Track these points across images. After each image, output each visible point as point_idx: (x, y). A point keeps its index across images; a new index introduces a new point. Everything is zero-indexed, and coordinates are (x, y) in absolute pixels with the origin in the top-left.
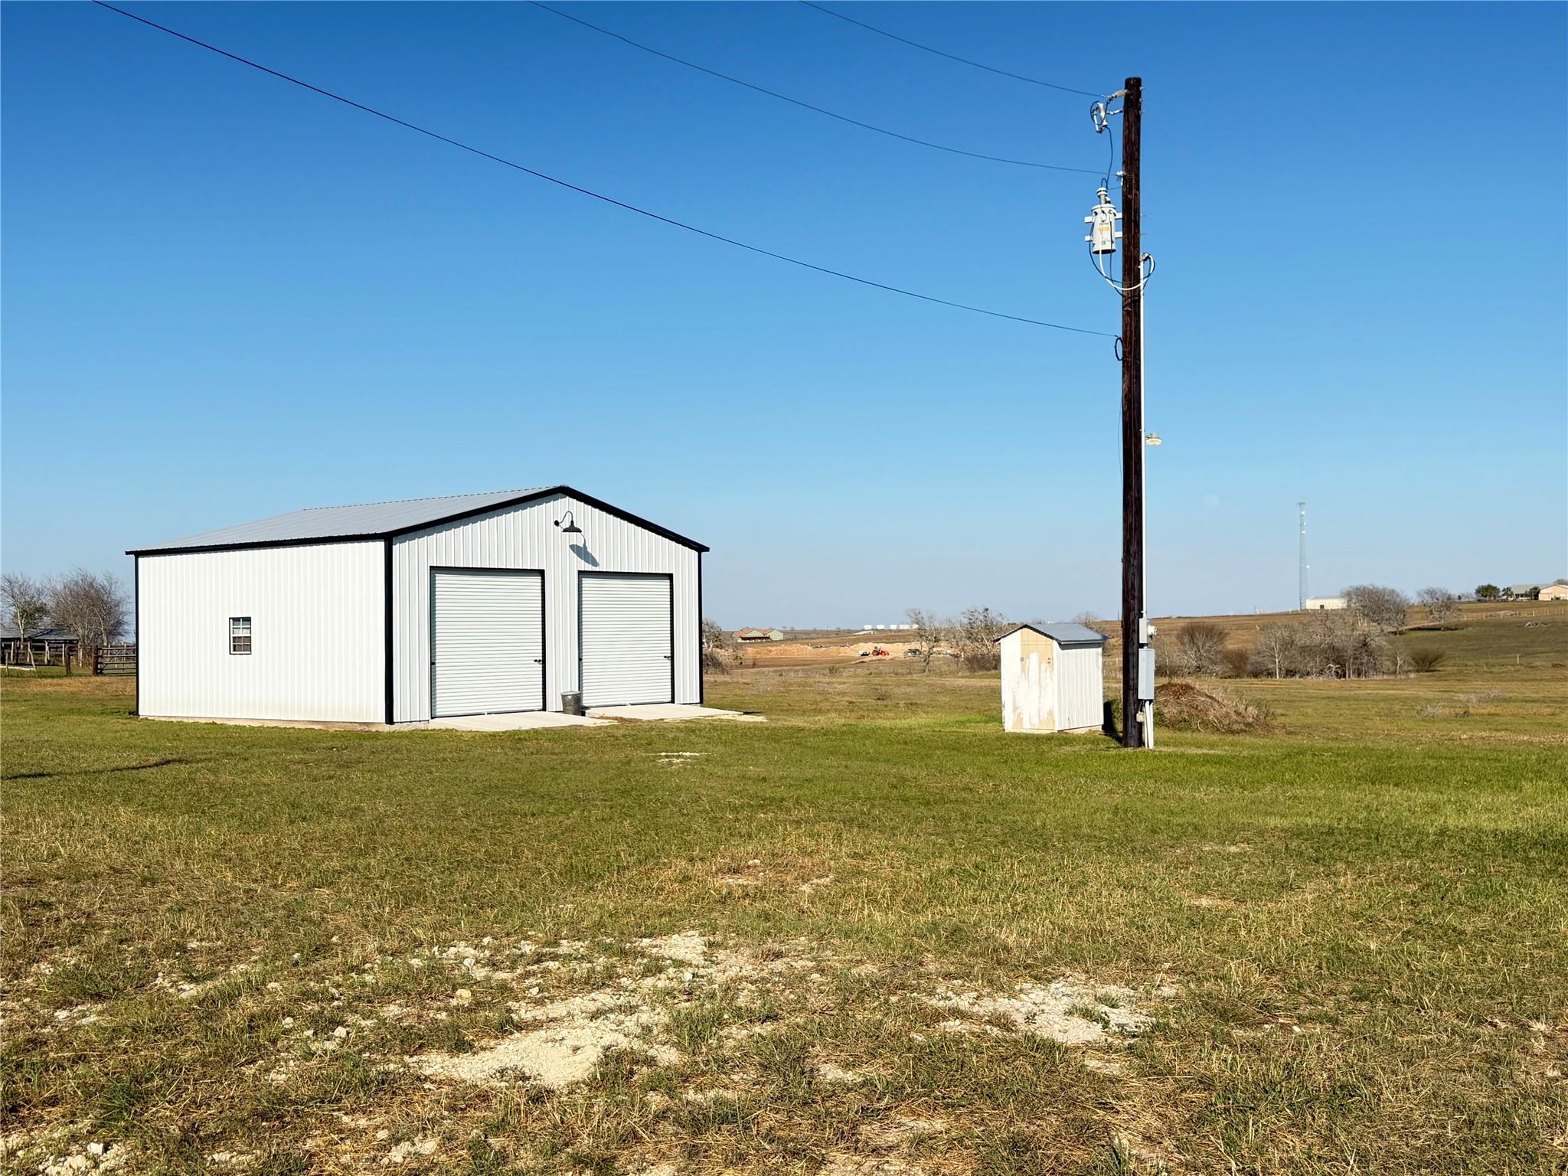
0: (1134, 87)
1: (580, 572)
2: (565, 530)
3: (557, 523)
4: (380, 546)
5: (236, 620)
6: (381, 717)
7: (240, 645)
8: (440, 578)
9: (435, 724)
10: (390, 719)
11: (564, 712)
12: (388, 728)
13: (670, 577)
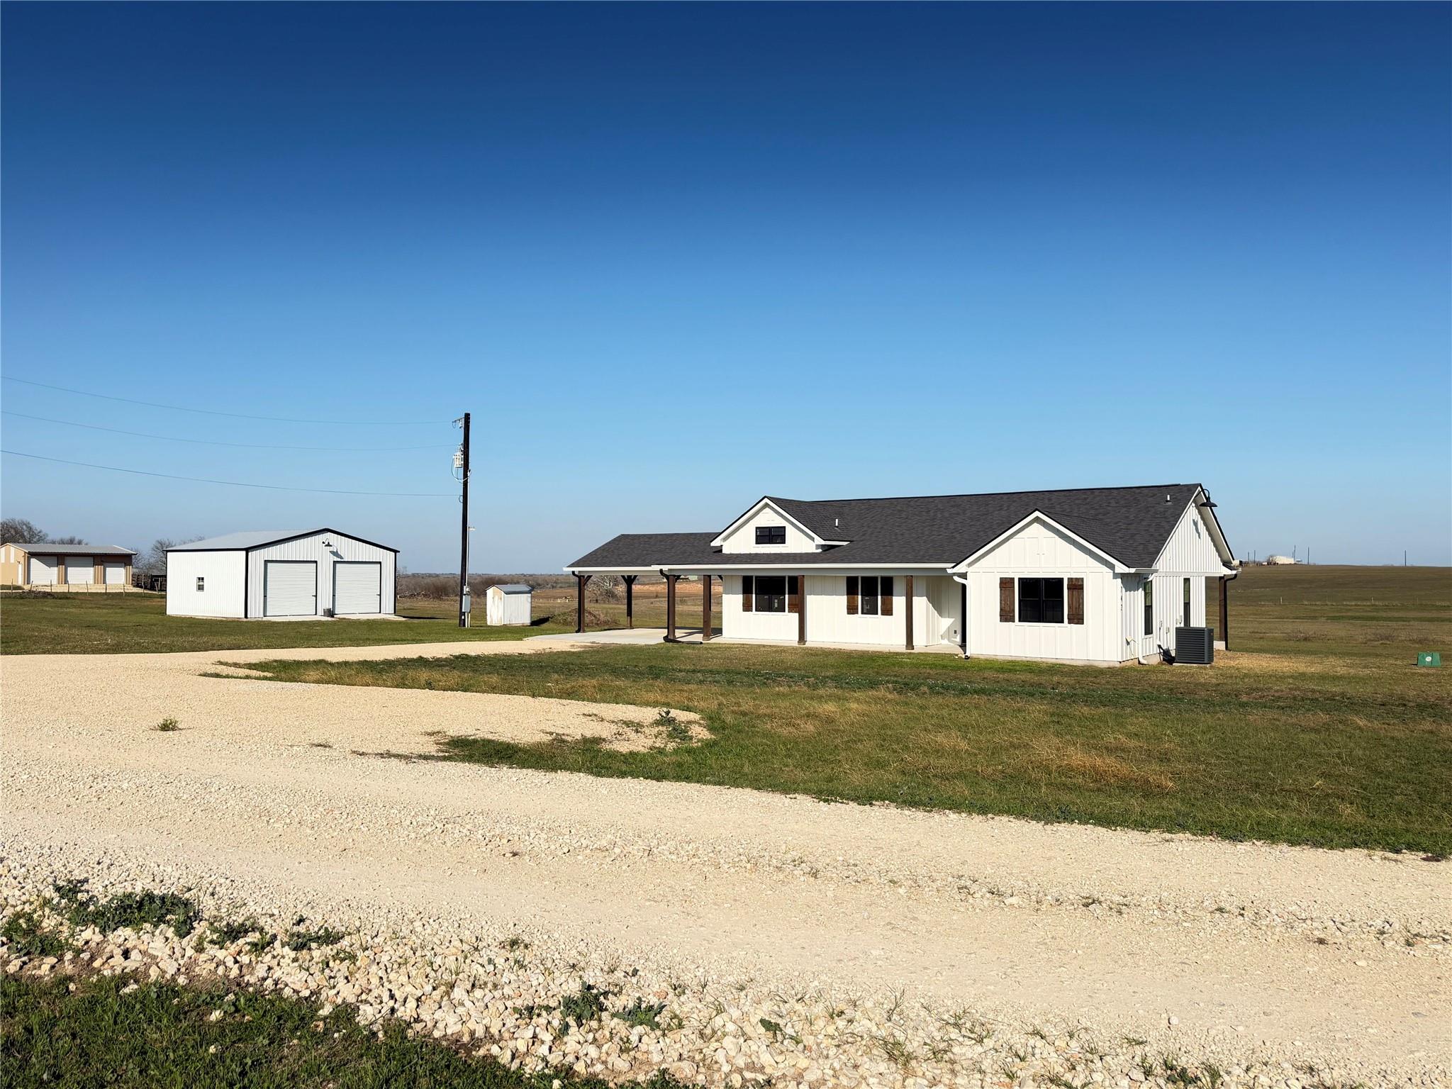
0: (467, 417)
1: (334, 562)
2: (326, 546)
3: (324, 543)
4: (244, 552)
5: (199, 579)
6: (243, 616)
7: (201, 588)
8: (269, 565)
9: (265, 619)
10: (246, 617)
11: (324, 616)
12: (245, 620)
13: (380, 563)
